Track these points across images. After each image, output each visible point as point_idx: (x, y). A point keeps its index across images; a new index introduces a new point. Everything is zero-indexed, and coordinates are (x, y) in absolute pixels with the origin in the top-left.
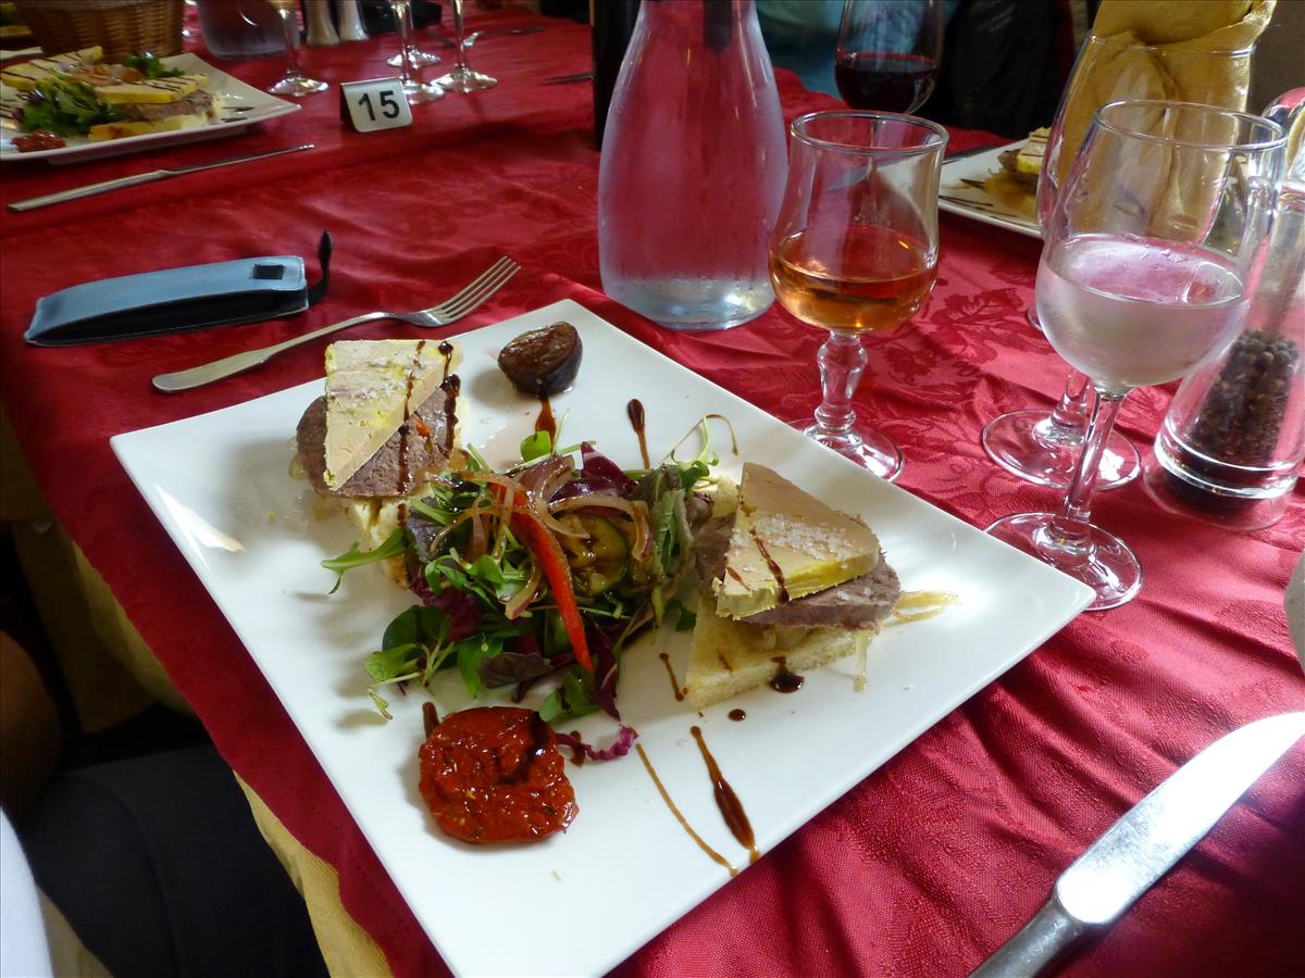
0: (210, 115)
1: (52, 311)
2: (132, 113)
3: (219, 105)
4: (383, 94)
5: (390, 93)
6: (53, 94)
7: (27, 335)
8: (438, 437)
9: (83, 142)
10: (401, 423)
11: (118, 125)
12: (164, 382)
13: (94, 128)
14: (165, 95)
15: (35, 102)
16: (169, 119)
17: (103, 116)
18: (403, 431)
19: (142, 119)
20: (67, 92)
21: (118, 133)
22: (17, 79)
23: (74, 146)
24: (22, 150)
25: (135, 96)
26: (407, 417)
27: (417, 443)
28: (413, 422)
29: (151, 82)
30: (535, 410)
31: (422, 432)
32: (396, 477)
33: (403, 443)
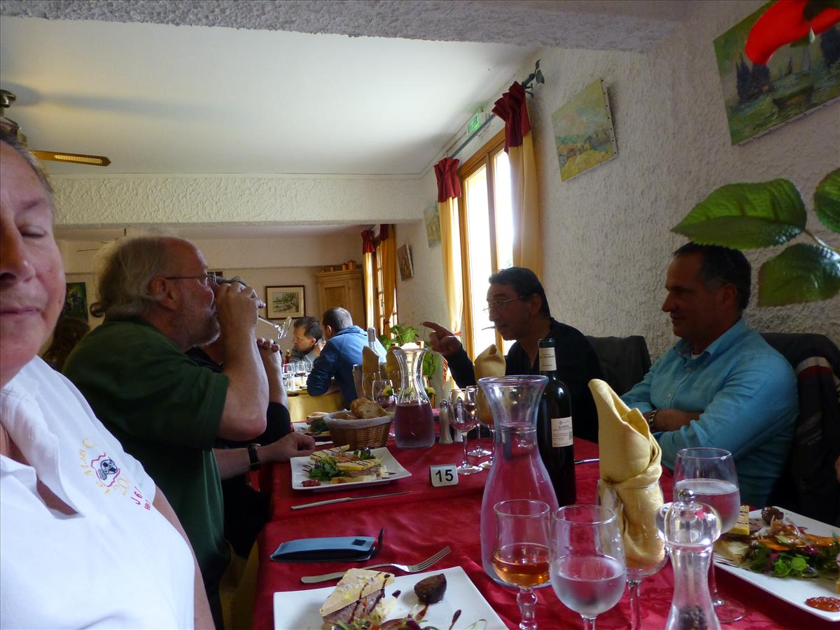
0: (378, 475)
1: (283, 548)
2: (347, 474)
3: (384, 471)
4: (447, 471)
5: (450, 470)
6: (324, 465)
7: (271, 556)
8: (369, 607)
9: (329, 484)
10: (357, 599)
11: (341, 478)
12: (305, 580)
13: (333, 478)
14: (360, 467)
15: (317, 467)
16: (360, 477)
17: (339, 474)
18: (358, 602)
19: (350, 476)
20: (329, 464)
21: (341, 481)
22: (315, 457)
23: (324, 485)
24: (304, 486)
25: (349, 467)
26: (360, 598)
27: (361, 607)
28: (362, 601)
29: (357, 462)
30: (422, 608)
31: (365, 605)
32: (349, 619)
33: (356, 608)
